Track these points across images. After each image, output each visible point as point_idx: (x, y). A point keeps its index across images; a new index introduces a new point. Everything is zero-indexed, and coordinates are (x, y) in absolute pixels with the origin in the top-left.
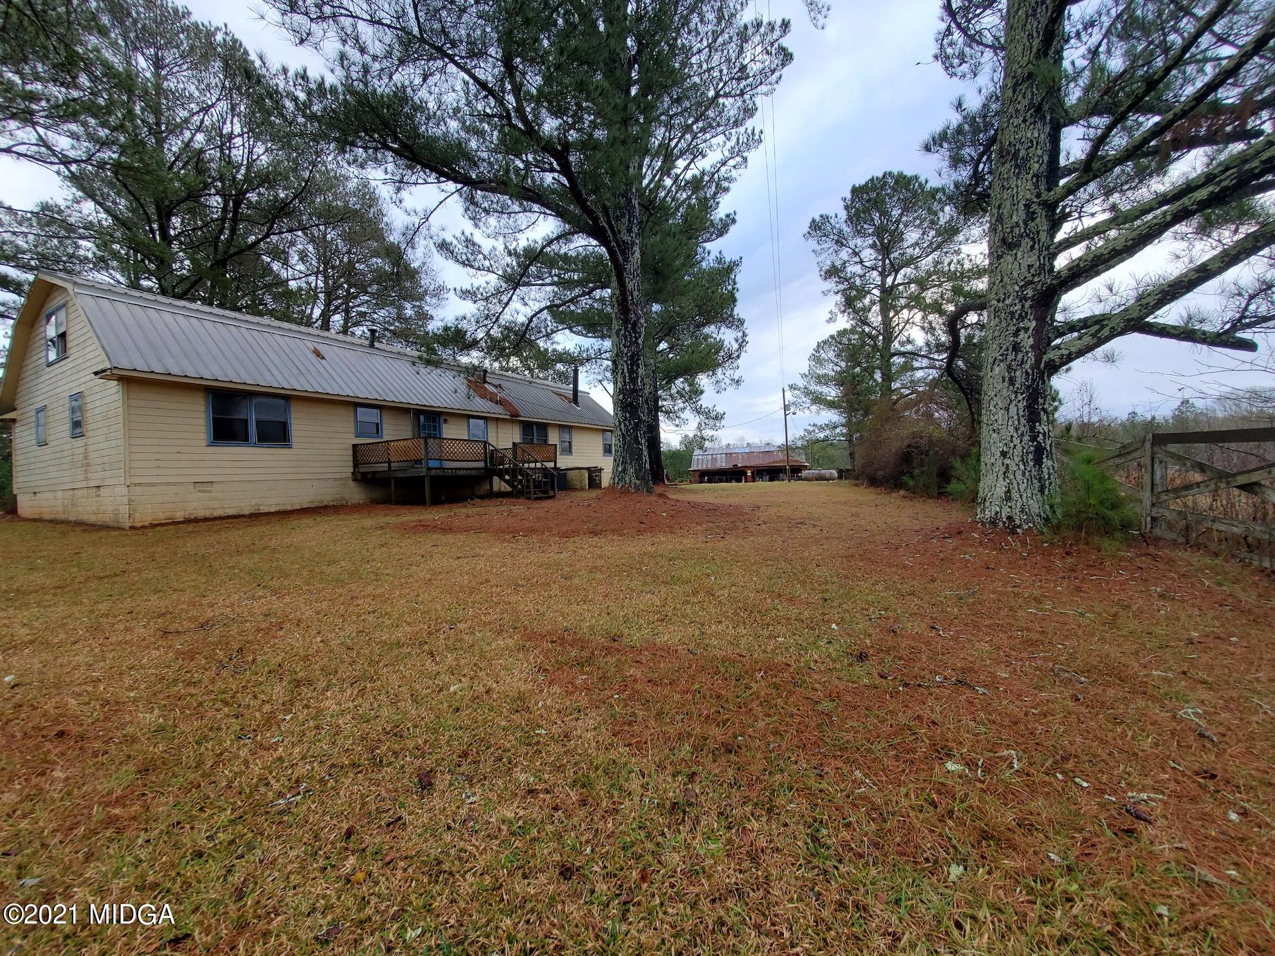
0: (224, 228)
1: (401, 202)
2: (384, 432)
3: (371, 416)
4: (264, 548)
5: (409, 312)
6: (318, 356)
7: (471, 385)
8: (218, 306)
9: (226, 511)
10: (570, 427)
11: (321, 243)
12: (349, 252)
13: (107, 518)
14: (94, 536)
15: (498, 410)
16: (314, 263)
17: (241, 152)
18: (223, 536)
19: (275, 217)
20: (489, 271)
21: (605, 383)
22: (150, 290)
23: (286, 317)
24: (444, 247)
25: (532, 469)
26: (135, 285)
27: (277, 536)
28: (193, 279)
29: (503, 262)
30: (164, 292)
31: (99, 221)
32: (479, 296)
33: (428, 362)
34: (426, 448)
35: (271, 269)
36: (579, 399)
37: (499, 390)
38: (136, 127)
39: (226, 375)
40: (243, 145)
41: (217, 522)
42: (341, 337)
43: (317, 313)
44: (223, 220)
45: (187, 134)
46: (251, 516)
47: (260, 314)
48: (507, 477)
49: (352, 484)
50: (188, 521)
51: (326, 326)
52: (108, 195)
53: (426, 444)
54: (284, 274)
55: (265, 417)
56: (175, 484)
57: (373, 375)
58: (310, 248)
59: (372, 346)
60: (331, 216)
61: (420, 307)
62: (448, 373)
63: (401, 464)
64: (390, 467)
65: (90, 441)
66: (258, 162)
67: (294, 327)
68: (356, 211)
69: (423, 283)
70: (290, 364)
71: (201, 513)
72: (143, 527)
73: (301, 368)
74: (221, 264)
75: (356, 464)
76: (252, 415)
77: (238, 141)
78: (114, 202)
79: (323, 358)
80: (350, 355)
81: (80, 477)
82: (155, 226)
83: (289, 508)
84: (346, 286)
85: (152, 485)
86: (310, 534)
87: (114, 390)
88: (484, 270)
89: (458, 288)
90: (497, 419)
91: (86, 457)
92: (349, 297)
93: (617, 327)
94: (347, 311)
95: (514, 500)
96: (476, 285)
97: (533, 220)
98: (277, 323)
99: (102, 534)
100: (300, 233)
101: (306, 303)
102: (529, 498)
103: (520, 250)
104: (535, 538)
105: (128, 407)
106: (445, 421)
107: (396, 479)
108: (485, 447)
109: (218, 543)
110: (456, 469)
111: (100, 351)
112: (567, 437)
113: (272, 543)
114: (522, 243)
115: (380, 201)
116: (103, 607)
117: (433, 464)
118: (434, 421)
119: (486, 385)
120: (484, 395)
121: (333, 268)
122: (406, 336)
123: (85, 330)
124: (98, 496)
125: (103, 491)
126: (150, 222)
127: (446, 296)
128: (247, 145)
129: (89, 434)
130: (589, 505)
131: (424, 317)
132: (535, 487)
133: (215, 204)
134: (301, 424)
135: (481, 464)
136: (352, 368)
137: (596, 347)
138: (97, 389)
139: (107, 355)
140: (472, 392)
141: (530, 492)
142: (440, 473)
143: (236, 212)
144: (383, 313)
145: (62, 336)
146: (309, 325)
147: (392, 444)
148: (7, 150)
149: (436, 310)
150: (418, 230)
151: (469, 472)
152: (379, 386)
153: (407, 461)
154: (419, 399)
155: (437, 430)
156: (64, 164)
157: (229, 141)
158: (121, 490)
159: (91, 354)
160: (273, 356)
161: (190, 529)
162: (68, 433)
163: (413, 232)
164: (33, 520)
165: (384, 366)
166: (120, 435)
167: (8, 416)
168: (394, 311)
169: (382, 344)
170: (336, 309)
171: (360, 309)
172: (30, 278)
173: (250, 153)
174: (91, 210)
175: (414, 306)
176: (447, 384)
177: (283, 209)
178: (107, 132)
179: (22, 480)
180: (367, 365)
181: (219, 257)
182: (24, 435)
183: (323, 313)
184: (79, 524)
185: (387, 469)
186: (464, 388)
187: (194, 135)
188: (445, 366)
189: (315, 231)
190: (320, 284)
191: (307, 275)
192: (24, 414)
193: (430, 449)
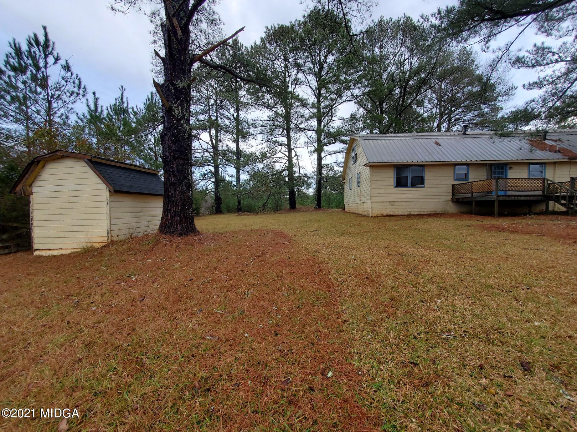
0: (400, 100)
1: (488, 48)
2: (469, 177)
3: (463, 169)
4: (415, 229)
5: (486, 110)
6: (438, 145)
7: (532, 143)
8: (397, 133)
9: (400, 213)
11: (438, 91)
12: (452, 90)
13: (364, 213)
14: (363, 218)
15: (555, 157)
16: (435, 102)
18: (399, 222)
19: (420, 88)
20: (557, 62)
22: (376, 133)
23: (423, 131)
24: (518, 61)
26: (372, 133)
27: (420, 224)
28: (389, 125)
30: (381, 133)
31: (363, 114)
32: (545, 83)
33: (501, 135)
34: (497, 185)
35: (416, 111)
37: (558, 143)
39: (402, 160)
41: (397, 217)
42: (448, 133)
43: (435, 125)
44: (400, 97)
45: (389, 69)
46: (408, 215)
47: (412, 132)
48: (563, 202)
49: (451, 204)
50: (387, 216)
51: (439, 130)
52: (366, 103)
53: (497, 182)
54: (421, 112)
55: (415, 175)
56: (384, 202)
57: (464, 148)
58: (434, 95)
59: (465, 134)
61: (494, 105)
62: (516, 138)
63: (479, 194)
65: (362, 188)
66: (414, 66)
67: (427, 134)
68: (458, 67)
69: (497, 90)
70: (425, 151)
71: (391, 213)
72: (375, 217)
73: (430, 151)
74: (399, 115)
75: (453, 194)
76: (409, 174)
77: (407, 62)
78: (367, 106)
79: (440, 145)
80: (453, 141)
81: (359, 200)
82: (379, 109)
83: (422, 213)
84: (450, 108)
85: (377, 202)
86: (432, 225)
87: (368, 170)
88: (552, 63)
89: (526, 84)
90: (555, 163)
91: (360, 193)
92: (451, 112)
94: (450, 120)
96: (542, 77)
98: (420, 134)
99: (365, 218)
100: (429, 90)
101: (430, 122)
105: (372, 175)
106: (511, 168)
107: (476, 202)
108: (544, 182)
109: (398, 225)
110: (518, 196)
111: (365, 158)
113: (418, 227)
116: (370, 241)
117: (500, 193)
118: (502, 169)
119: (547, 142)
120: (544, 148)
122: (484, 124)
123: (361, 152)
124: (363, 206)
125: (365, 204)
126: (377, 108)
128: (410, 61)
129: (361, 186)
131: (496, 109)
133: (398, 92)
134: (429, 177)
135: (540, 193)
136: (454, 147)
138: (364, 171)
139: (367, 159)
140: (534, 148)
142: (507, 198)
143: (404, 92)
144: (470, 115)
145: (356, 155)
146: (432, 131)
147: (474, 183)
148: (345, 101)
149: (505, 104)
150: (501, 59)
151: (528, 198)
152: (468, 154)
153: (483, 192)
154: (492, 157)
155: (504, 174)
156: (356, 99)
157: (404, 64)
158: (369, 204)
159: (363, 159)
160: (418, 148)
161: (388, 219)
162: (356, 186)
163: (496, 62)
164: (348, 212)
165: (471, 142)
166: (370, 185)
167: (343, 181)
168: (476, 112)
169: (469, 132)
170: (444, 121)
171: (457, 117)
172: (349, 139)
173: (411, 64)
174: (361, 111)
175: (490, 106)
176: (514, 146)
177: (423, 82)
178: (368, 81)
179: (346, 200)
180: (462, 144)
181: (398, 113)
182: (347, 187)
183: (438, 124)
184: (358, 214)
185: (471, 196)
186: (528, 146)
187: (391, 68)
188: (514, 135)
189: (437, 86)
190: (438, 111)
191: (432, 109)
192: (347, 180)
193: (500, 185)
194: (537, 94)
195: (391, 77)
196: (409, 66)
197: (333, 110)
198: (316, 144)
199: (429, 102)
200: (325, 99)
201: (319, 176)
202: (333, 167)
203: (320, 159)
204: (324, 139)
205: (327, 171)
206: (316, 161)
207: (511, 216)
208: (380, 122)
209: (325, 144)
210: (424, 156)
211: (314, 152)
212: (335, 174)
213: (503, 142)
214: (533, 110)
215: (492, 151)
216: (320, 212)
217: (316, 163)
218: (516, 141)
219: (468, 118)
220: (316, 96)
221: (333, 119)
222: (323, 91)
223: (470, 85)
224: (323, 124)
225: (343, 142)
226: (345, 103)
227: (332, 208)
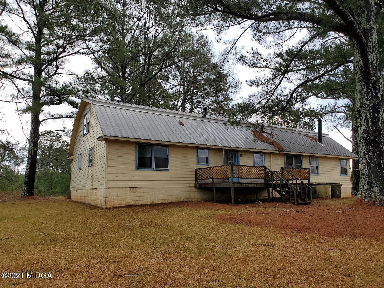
0: (144, 70)
1: (220, 39)
2: (210, 162)
3: (203, 154)
4: (157, 225)
5: (221, 98)
6: (181, 124)
7: (255, 134)
8: (141, 105)
9: (141, 202)
10: (317, 157)
11: (182, 70)
12: (194, 72)
13: (98, 203)
14: (94, 211)
15: (270, 148)
16: (179, 80)
17: (152, 34)
18: (140, 216)
19: (164, 61)
20: (266, 67)
21: (339, 127)
22: (118, 101)
23: (167, 107)
24: (242, 59)
25: (294, 184)
28: (133, 94)
29: (274, 61)
30: (122, 101)
31: (103, 75)
32: (260, 83)
33: (233, 123)
34: (232, 171)
35: (161, 86)
36: (322, 139)
37: (271, 136)
38: (116, 32)
39: (144, 136)
40: (153, 31)
41: (137, 208)
42: (190, 114)
43: (180, 104)
44: (144, 66)
45: (133, 31)
46: (151, 205)
47: (157, 107)
48: (279, 189)
49: (195, 190)
50: (127, 206)
51: (183, 110)
52: (106, 63)
53: (232, 169)
54: (166, 87)
55: (159, 156)
56: (122, 188)
58: (178, 73)
59: (205, 117)
60: (186, 56)
61: (226, 95)
62: (243, 128)
63: (218, 180)
64: (213, 181)
65: (95, 168)
66: (158, 37)
67: (171, 111)
68: (198, 50)
69: (228, 81)
70: (169, 129)
71: (131, 203)
72: (110, 208)
73: (174, 131)
74: (143, 85)
75: (196, 180)
76: (153, 155)
77: (151, 30)
78: (108, 67)
79: (183, 125)
80: (195, 123)
81: (91, 184)
82: (121, 74)
83: (166, 202)
84: (192, 89)
85: (114, 188)
87: (103, 145)
88: (263, 67)
89: (248, 80)
90: (270, 153)
91: (93, 175)
92: (194, 94)
93: (360, 87)
94: (192, 102)
95: (284, 204)
96: (258, 77)
97: (293, 33)
98: (164, 110)
99: (96, 210)
100: (173, 66)
101: (175, 99)
102: (294, 204)
103: (284, 52)
104: (308, 235)
105: (108, 153)
106: (241, 155)
107: (217, 188)
108: (265, 170)
109: (137, 219)
110: (248, 183)
111: (100, 129)
112: (315, 164)
113: (160, 222)
114: (285, 48)
115: (209, 43)
117: (235, 180)
118: (235, 155)
119: (264, 134)
120: (263, 139)
121: (187, 81)
122: (220, 111)
123: (95, 120)
124: (96, 192)
125: (98, 191)
126: (119, 72)
127: (240, 87)
128: (154, 31)
129: (94, 165)
130: (344, 213)
131: (228, 99)
132: (298, 196)
133: (142, 60)
134: (173, 159)
135: (263, 181)
136: (196, 129)
137: (332, 105)
138: (98, 145)
139: (102, 130)
140: (256, 138)
141: (294, 200)
142: (240, 186)
143: (149, 61)
144: (209, 100)
145: (88, 123)
146: (177, 110)
147: (214, 169)
148: (77, 53)
149: (234, 95)
150: (230, 51)
151: (255, 185)
152: (208, 138)
153: (222, 178)
154: (227, 144)
155: (237, 161)
156: (93, 54)
157: (148, 31)
158: (103, 190)
159: (97, 130)
160: (162, 126)
161: (127, 211)
162: (88, 165)
163: (227, 53)
164: (75, 202)
165: (210, 127)
166: (104, 165)
167: (71, 158)
168: (213, 98)
169: (208, 116)
170: (187, 101)
171: (198, 99)
172: (80, 101)
173: (155, 33)
174: (100, 71)
175: (223, 95)
176: (242, 134)
177: (167, 56)
178: (106, 37)
179: (73, 184)
180: (203, 127)
181: (142, 83)
182: (75, 166)
183: (182, 103)
184: (89, 205)
185: (211, 182)
186: (251, 137)
187: (135, 31)
188: (242, 125)
189: (180, 64)
190: (181, 90)
191: (176, 86)
192: (75, 157)
193: (234, 171)
194: (256, 90)
195: (135, 40)
196: (154, 35)
197: (60, 60)
198: (32, 101)
199: (174, 79)
200: (49, 42)
201: (33, 148)
202: (60, 136)
203: (36, 123)
204: (44, 96)
205: (51, 141)
206: (30, 124)
207: (244, 204)
208: (123, 89)
209: (46, 103)
210: (168, 135)
211: (26, 111)
212: (62, 146)
213: (234, 130)
214: (254, 104)
215: (226, 137)
216: (30, 202)
217: (30, 128)
218: (243, 131)
219: (208, 103)
220: (34, 34)
221: (59, 71)
222: (46, 31)
223: (208, 71)
224: (43, 74)
225: (72, 104)
226: (76, 55)
227: (54, 194)
